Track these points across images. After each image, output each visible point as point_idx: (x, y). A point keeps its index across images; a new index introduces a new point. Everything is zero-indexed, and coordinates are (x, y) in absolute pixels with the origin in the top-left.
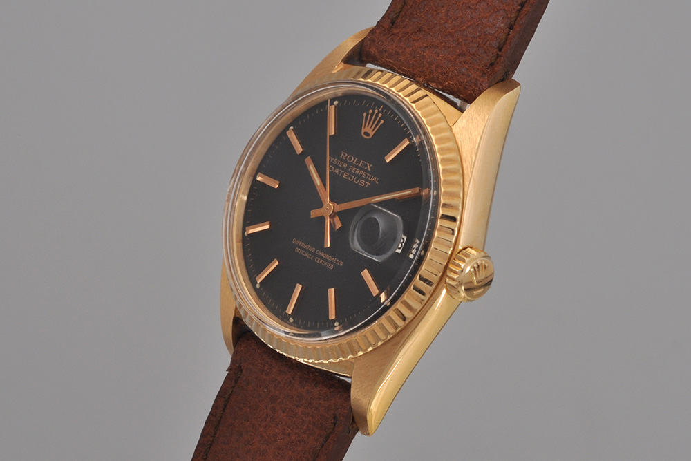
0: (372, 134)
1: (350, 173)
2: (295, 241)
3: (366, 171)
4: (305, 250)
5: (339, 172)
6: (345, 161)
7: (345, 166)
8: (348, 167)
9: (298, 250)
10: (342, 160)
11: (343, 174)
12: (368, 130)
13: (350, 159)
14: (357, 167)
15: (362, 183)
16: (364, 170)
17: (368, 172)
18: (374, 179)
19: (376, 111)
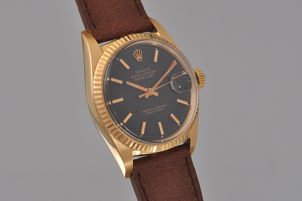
0: (141, 58)
1: (144, 75)
2: (143, 112)
3: (149, 71)
4: (149, 111)
5: (140, 78)
6: (139, 74)
7: (140, 75)
8: (142, 75)
9: (147, 114)
10: (137, 74)
11: (142, 78)
12: (139, 58)
13: (140, 71)
14: (145, 72)
15: (151, 76)
16: (148, 71)
17: (150, 71)
18: (154, 71)
19: (137, 50)
